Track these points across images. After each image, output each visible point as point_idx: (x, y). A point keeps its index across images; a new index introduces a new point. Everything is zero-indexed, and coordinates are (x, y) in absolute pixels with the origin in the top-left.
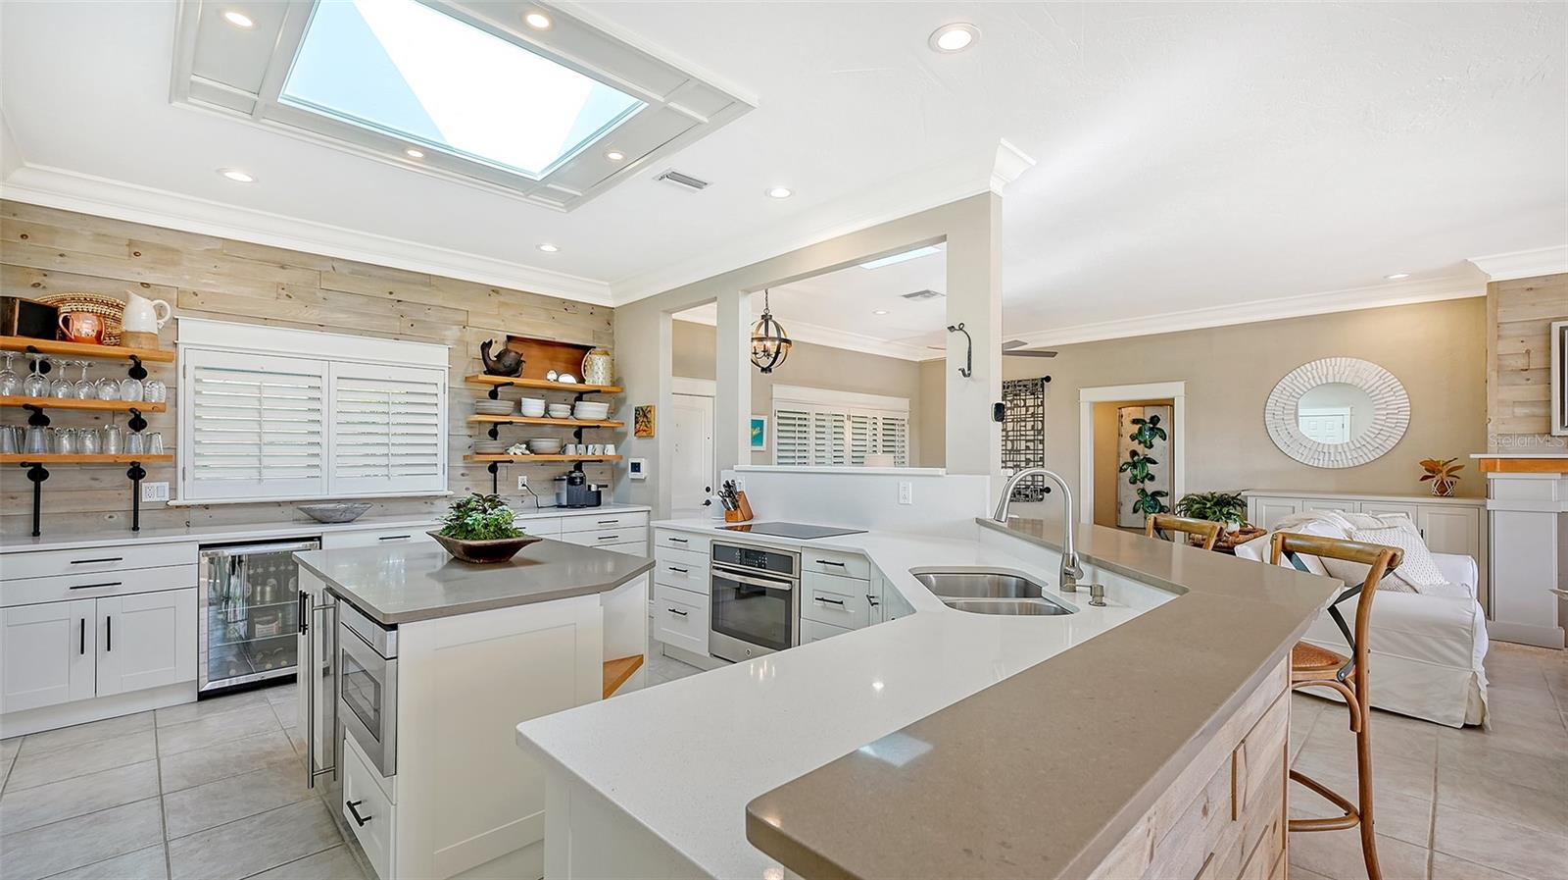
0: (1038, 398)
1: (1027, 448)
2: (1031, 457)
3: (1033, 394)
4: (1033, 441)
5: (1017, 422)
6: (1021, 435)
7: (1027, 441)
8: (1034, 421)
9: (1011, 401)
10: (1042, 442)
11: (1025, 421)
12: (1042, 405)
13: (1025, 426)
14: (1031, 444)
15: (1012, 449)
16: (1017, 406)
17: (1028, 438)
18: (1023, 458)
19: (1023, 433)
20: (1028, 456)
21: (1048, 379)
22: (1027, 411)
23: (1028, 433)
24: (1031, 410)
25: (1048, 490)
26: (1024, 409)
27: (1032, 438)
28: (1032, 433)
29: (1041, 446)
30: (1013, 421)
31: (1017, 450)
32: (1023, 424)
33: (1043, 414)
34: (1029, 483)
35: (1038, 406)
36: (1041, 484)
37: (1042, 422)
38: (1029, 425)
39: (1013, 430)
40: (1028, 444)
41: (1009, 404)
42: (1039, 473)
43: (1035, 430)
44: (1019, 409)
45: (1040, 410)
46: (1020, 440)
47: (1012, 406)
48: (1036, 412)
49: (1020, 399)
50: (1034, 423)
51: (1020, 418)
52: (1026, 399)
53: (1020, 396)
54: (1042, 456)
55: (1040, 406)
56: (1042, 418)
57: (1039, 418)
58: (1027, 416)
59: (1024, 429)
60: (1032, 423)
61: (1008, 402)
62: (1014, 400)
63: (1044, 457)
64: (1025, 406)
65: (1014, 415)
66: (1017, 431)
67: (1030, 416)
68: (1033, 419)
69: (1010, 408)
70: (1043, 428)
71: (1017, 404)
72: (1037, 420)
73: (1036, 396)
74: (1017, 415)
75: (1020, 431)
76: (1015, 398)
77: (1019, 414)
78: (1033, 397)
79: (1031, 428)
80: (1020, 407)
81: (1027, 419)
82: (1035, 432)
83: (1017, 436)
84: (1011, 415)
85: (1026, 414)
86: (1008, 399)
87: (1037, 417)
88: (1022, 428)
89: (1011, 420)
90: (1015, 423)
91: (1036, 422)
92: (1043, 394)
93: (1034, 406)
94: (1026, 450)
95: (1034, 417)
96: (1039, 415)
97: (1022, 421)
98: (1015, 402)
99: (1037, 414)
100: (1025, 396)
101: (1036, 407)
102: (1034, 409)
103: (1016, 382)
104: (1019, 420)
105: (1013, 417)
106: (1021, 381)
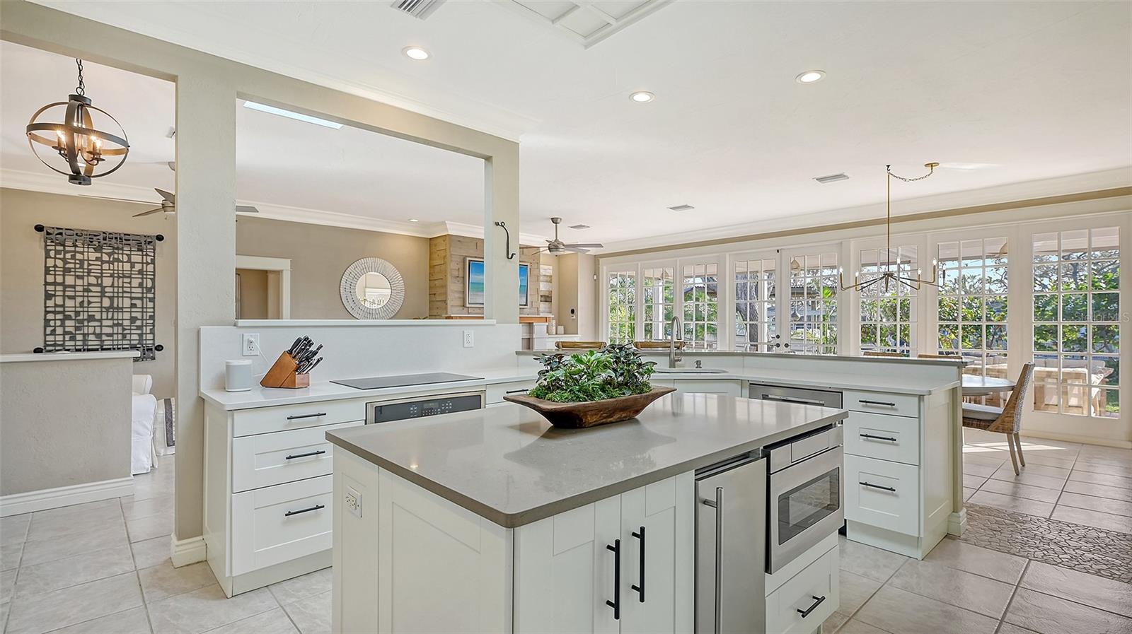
0: (147, 255)
1: (133, 306)
2: (139, 315)
3: (142, 250)
4: (141, 299)
5: (119, 277)
6: (123, 292)
7: (132, 298)
8: (142, 278)
9: (109, 255)
10: (152, 300)
11: (130, 277)
12: (153, 262)
13: (130, 283)
14: (138, 303)
15: (111, 306)
16: (118, 260)
17: (133, 295)
18: (127, 316)
19: (128, 290)
20: (133, 315)
21: (160, 238)
22: (132, 267)
23: (133, 290)
24: (138, 267)
25: (159, 348)
26: (127, 266)
27: (140, 295)
28: (140, 290)
29: (150, 305)
30: (112, 276)
31: (118, 308)
32: (127, 280)
33: (154, 272)
34: (136, 342)
35: (147, 263)
36: (151, 342)
37: (153, 280)
38: (135, 282)
39: (112, 286)
40: (134, 302)
41: (105, 258)
42: (148, 332)
43: (143, 288)
44: (120, 264)
45: (150, 268)
46: (123, 297)
47: (111, 259)
48: (145, 270)
49: (122, 254)
50: (143, 281)
51: (123, 274)
52: (131, 255)
53: (123, 250)
54: (152, 314)
55: (149, 264)
56: (152, 277)
57: (148, 276)
58: (133, 272)
59: (129, 285)
60: (140, 280)
61: (104, 254)
62: (113, 253)
63: (154, 315)
64: (129, 261)
65: (114, 270)
66: (118, 287)
67: (137, 273)
68: (140, 276)
69: (109, 262)
70: (153, 287)
71: (118, 259)
72: (146, 278)
73: (145, 253)
74: (118, 270)
75: (123, 287)
76: (116, 251)
77: (120, 269)
78: (140, 253)
79: (137, 286)
80: (123, 262)
81: (133, 276)
82: (143, 290)
83: (118, 293)
84: (109, 269)
85: (131, 271)
86: (104, 251)
87: (146, 275)
88: (125, 285)
89: (109, 275)
90: (116, 279)
91: (145, 280)
92: (154, 252)
93: (142, 263)
94: (131, 308)
95: (143, 275)
96: (148, 273)
97: (124, 277)
98: (116, 256)
99: (146, 271)
100: (131, 251)
101: (145, 265)
102: (143, 266)
103: (122, 235)
104: (121, 275)
105: (112, 272)
106: (129, 235)
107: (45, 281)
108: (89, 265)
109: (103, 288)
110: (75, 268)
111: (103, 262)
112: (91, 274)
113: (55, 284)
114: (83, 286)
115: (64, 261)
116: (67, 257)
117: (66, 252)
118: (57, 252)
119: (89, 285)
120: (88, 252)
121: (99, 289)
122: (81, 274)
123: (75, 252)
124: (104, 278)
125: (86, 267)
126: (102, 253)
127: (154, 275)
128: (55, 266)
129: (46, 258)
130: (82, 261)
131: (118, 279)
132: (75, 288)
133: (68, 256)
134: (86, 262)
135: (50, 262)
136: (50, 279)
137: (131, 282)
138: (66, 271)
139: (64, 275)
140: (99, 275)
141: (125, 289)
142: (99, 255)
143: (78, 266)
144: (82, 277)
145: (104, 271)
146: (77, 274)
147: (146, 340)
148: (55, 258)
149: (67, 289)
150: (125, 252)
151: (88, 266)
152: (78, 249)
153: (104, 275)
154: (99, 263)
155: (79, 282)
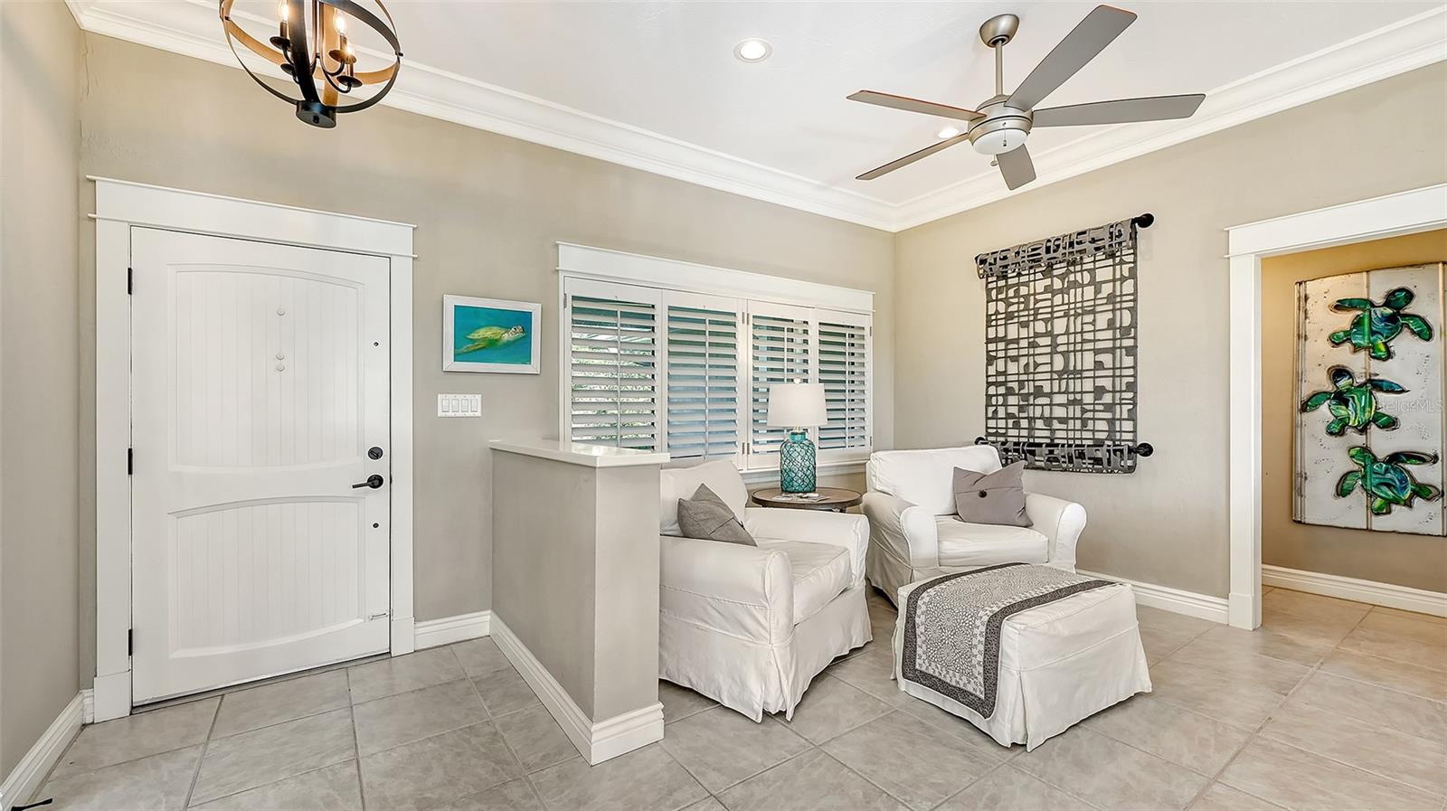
0: (1122, 263)
1: (1099, 365)
2: (1107, 383)
3: (1112, 256)
4: (1112, 350)
5: (1076, 315)
6: (1084, 341)
7: (1097, 352)
8: (1113, 310)
9: (1062, 277)
10: (1132, 351)
11: (1094, 312)
12: (1133, 274)
13: (1093, 323)
14: (1106, 359)
15: (1065, 370)
16: (1075, 284)
17: (1100, 345)
18: (1088, 385)
19: (1089, 336)
20: (1100, 382)
21: (1146, 221)
22: (1097, 292)
23: (1100, 335)
24: (1107, 289)
25: (1147, 450)
26: (1089, 292)
27: (1109, 344)
28: (1109, 334)
29: (1128, 361)
30: (1066, 315)
31: (1075, 371)
32: (1089, 318)
33: (1135, 293)
34: (1103, 436)
35: (1123, 279)
36: (1130, 436)
37: (1133, 310)
38: (1102, 321)
39: (1067, 333)
40: (1100, 358)
41: (1058, 284)
42: (1125, 415)
43: (1115, 329)
44: (1079, 290)
45: (1128, 287)
46: (1082, 351)
47: (1066, 286)
48: (1118, 293)
49: (1082, 271)
50: (1114, 315)
51: (1082, 308)
52: (1095, 269)
53: (1082, 264)
54: (1132, 380)
55: (1126, 279)
56: (1131, 304)
57: (1125, 305)
58: (1098, 302)
59: (1092, 328)
60: (1110, 315)
61: (1055, 278)
62: (1068, 273)
63: (1135, 382)
64: (1092, 282)
65: (1069, 304)
66: (1075, 333)
67: (1105, 301)
68: (1110, 307)
69: (1061, 291)
70: (1134, 325)
71: (1076, 281)
72: (1121, 309)
73: (1118, 260)
74: (1075, 303)
75: (1082, 332)
76: (1072, 268)
77: (1079, 299)
78: (1110, 262)
79: (1106, 327)
80: (1082, 286)
81: (1098, 309)
82: (1114, 334)
83: (1075, 343)
84: (1063, 304)
85: (1094, 300)
86: (1055, 273)
87: (1121, 302)
88: (1087, 328)
89: (1062, 314)
90: (1072, 318)
91: (1118, 312)
92: (1135, 254)
93: (1114, 280)
94: (1094, 370)
95: (1114, 303)
96: (1125, 298)
97: (1085, 313)
98: (1072, 277)
99: (1121, 296)
100: (1094, 261)
101: (1118, 283)
102: (1114, 286)
103: (1074, 237)
104: (1079, 311)
105: (1066, 307)
106: (1084, 233)
107: (987, 338)
108: (1036, 301)
109: (1054, 337)
110: (1018, 311)
111: (1054, 293)
112: (1039, 317)
113: (996, 340)
114: (1028, 338)
115: (1006, 300)
116: (1009, 296)
117: (1008, 287)
118: (999, 290)
119: (1037, 335)
120: (1035, 280)
121: (1047, 341)
122: (1026, 319)
123: (1018, 284)
124: (1055, 320)
125: (1031, 307)
126: (1052, 277)
127: (1135, 300)
128: (997, 313)
129: (988, 302)
130: (1027, 297)
131: (1075, 319)
132: (1018, 344)
133: (1011, 293)
134: (1032, 298)
135: (992, 306)
136: (992, 335)
137: (1094, 320)
138: (1009, 316)
139: (1006, 324)
140: (1049, 316)
141: (1087, 336)
142: (1048, 282)
143: (1022, 306)
144: (1025, 325)
145: (1055, 309)
146: (1022, 319)
147: (1120, 432)
148: (997, 300)
149: (1010, 346)
150: (1085, 267)
151: (1035, 304)
152: (1023, 279)
153: (1055, 315)
154: (1049, 296)
155: (1024, 333)
